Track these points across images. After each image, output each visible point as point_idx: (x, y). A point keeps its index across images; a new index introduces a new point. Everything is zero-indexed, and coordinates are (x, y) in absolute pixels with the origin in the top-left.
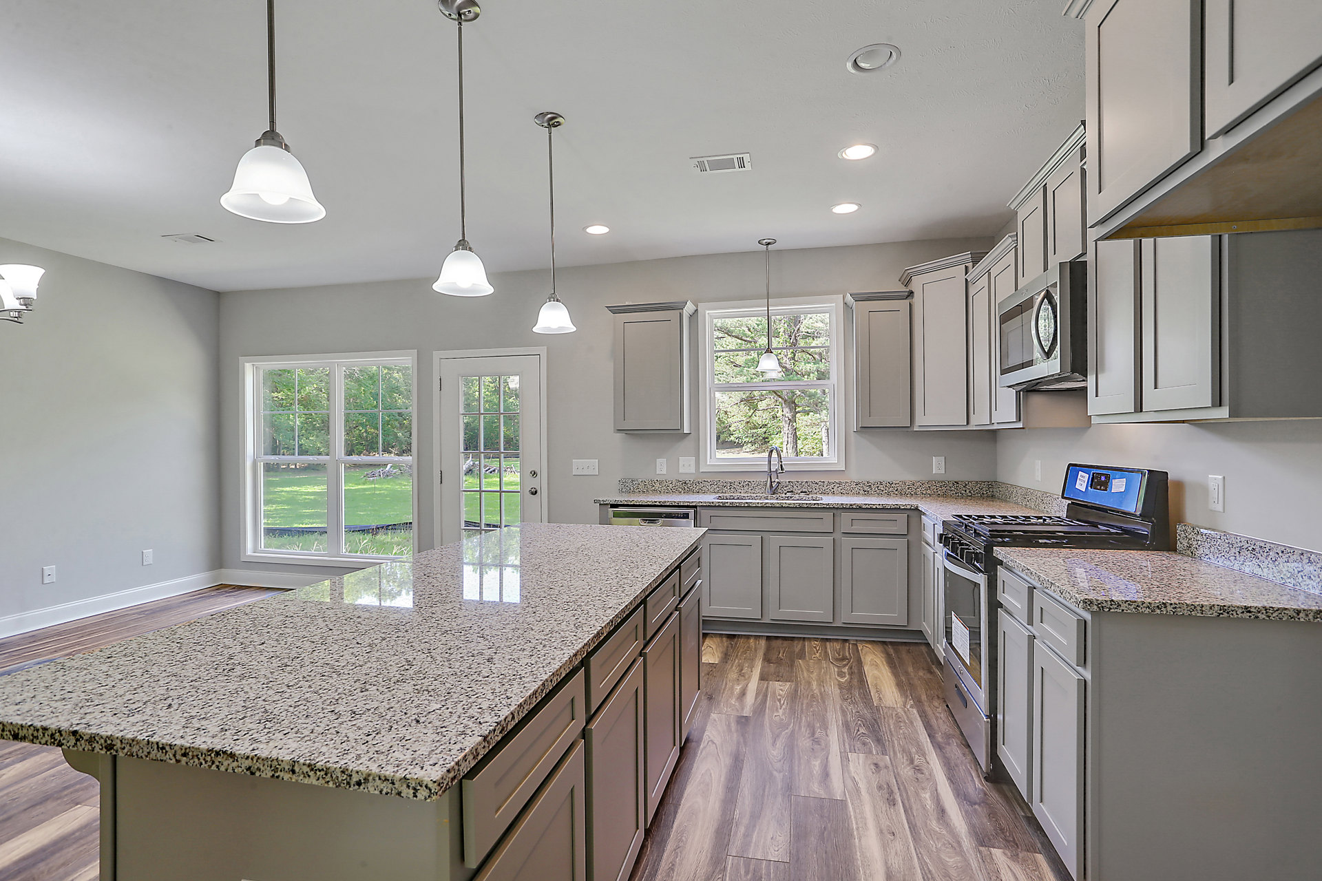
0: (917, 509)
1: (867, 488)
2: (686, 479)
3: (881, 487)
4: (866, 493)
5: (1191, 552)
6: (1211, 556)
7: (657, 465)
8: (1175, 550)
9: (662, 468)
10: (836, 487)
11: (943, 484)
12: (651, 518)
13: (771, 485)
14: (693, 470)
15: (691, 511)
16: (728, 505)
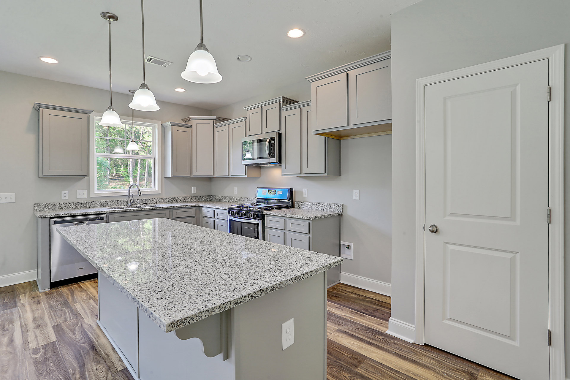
0: (199, 206)
1: (170, 201)
2: (82, 201)
3: (175, 200)
4: (169, 202)
5: (299, 207)
6: (305, 207)
7: (62, 195)
8: (294, 208)
9: (65, 196)
10: (157, 201)
11: (196, 197)
12: (80, 222)
13: (131, 202)
14: (85, 196)
15: (104, 216)
16: (124, 211)
